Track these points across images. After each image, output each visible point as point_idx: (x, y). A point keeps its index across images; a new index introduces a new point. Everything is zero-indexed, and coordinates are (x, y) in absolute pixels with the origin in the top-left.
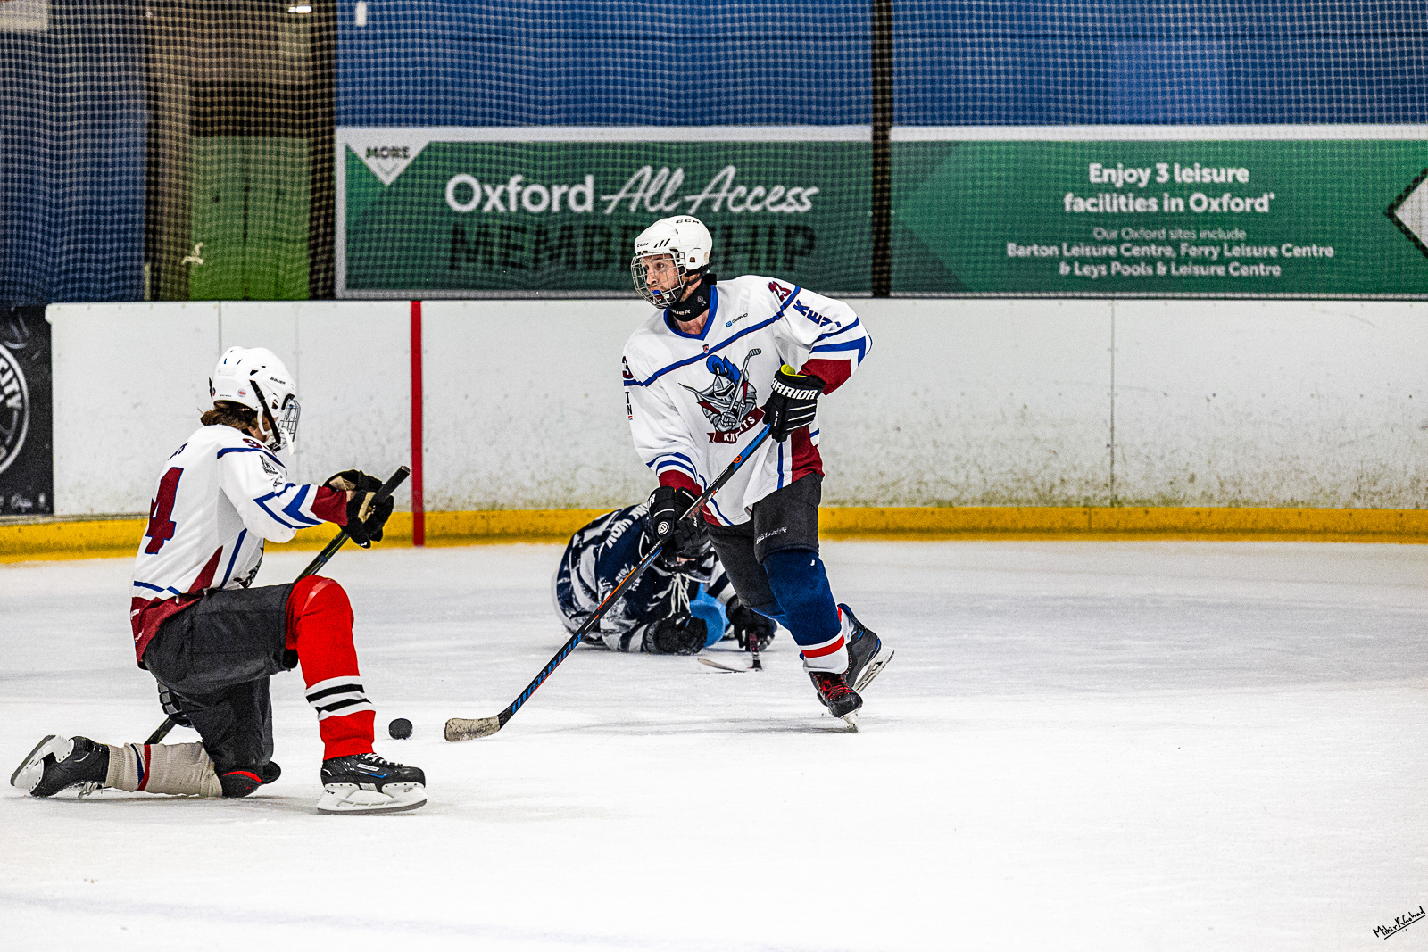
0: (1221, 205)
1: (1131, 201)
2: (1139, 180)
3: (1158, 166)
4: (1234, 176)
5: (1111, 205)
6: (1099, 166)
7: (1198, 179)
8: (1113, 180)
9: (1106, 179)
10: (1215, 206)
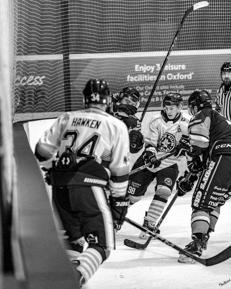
0: (177, 77)
1: (148, 77)
2: (151, 70)
3: (157, 65)
4: (181, 68)
5: (142, 79)
6: (138, 65)
7: (170, 69)
8: (143, 70)
9: (141, 70)
10: (175, 78)
